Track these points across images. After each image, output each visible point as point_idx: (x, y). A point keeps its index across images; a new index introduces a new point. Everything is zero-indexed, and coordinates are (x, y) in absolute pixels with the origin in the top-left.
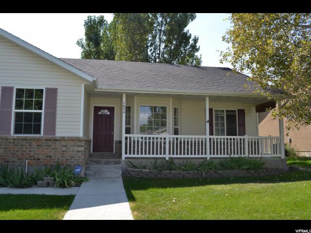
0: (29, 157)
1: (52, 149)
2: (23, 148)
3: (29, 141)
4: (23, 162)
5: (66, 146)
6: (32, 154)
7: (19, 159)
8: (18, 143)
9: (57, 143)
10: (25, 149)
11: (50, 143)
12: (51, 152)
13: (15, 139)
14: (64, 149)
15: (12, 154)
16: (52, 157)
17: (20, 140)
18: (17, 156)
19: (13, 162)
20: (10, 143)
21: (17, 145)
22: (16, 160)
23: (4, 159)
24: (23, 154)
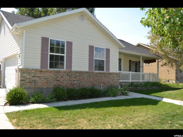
0: (102, 82)
1: (109, 78)
2: (99, 78)
3: (101, 74)
4: (99, 85)
5: (114, 77)
6: (103, 81)
7: (98, 83)
8: (98, 75)
9: (111, 75)
10: (100, 79)
11: (109, 75)
12: (109, 80)
13: (96, 73)
14: (113, 78)
15: (95, 81)
16: (110, 82)
17: (98, 74)
18: (97, 82)
19: (96, 85)
20: (94, 75)
21: (97, 76)
22: (97, 84)
23: (92, 83)
24: (99, 81)
